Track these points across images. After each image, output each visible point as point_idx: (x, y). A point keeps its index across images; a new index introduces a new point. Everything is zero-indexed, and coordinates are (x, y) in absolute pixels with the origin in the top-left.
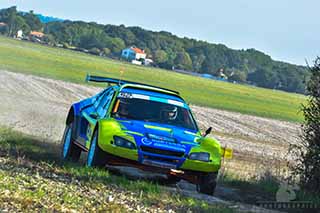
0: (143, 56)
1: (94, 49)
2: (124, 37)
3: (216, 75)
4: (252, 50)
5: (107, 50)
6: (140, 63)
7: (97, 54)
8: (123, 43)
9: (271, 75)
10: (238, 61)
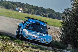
0: (22, 10)
1: (9, 8)
2: (17, 5)
3: (40, 15)
4: (50, 9)
5: (12, 8)
6: (20, 12)
7: (10, 9)
8: (16, 6)
9: (54, 15)
10: (46, 11)
